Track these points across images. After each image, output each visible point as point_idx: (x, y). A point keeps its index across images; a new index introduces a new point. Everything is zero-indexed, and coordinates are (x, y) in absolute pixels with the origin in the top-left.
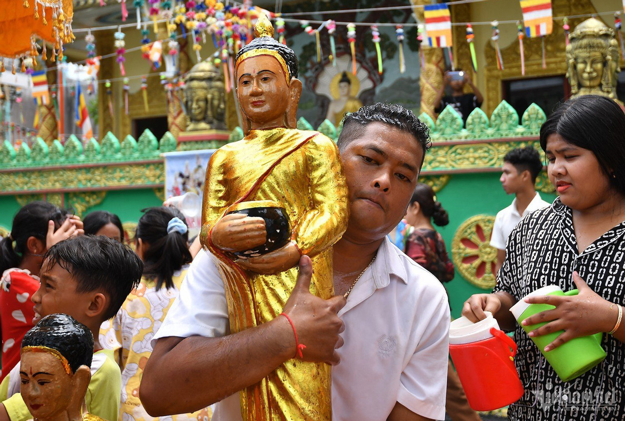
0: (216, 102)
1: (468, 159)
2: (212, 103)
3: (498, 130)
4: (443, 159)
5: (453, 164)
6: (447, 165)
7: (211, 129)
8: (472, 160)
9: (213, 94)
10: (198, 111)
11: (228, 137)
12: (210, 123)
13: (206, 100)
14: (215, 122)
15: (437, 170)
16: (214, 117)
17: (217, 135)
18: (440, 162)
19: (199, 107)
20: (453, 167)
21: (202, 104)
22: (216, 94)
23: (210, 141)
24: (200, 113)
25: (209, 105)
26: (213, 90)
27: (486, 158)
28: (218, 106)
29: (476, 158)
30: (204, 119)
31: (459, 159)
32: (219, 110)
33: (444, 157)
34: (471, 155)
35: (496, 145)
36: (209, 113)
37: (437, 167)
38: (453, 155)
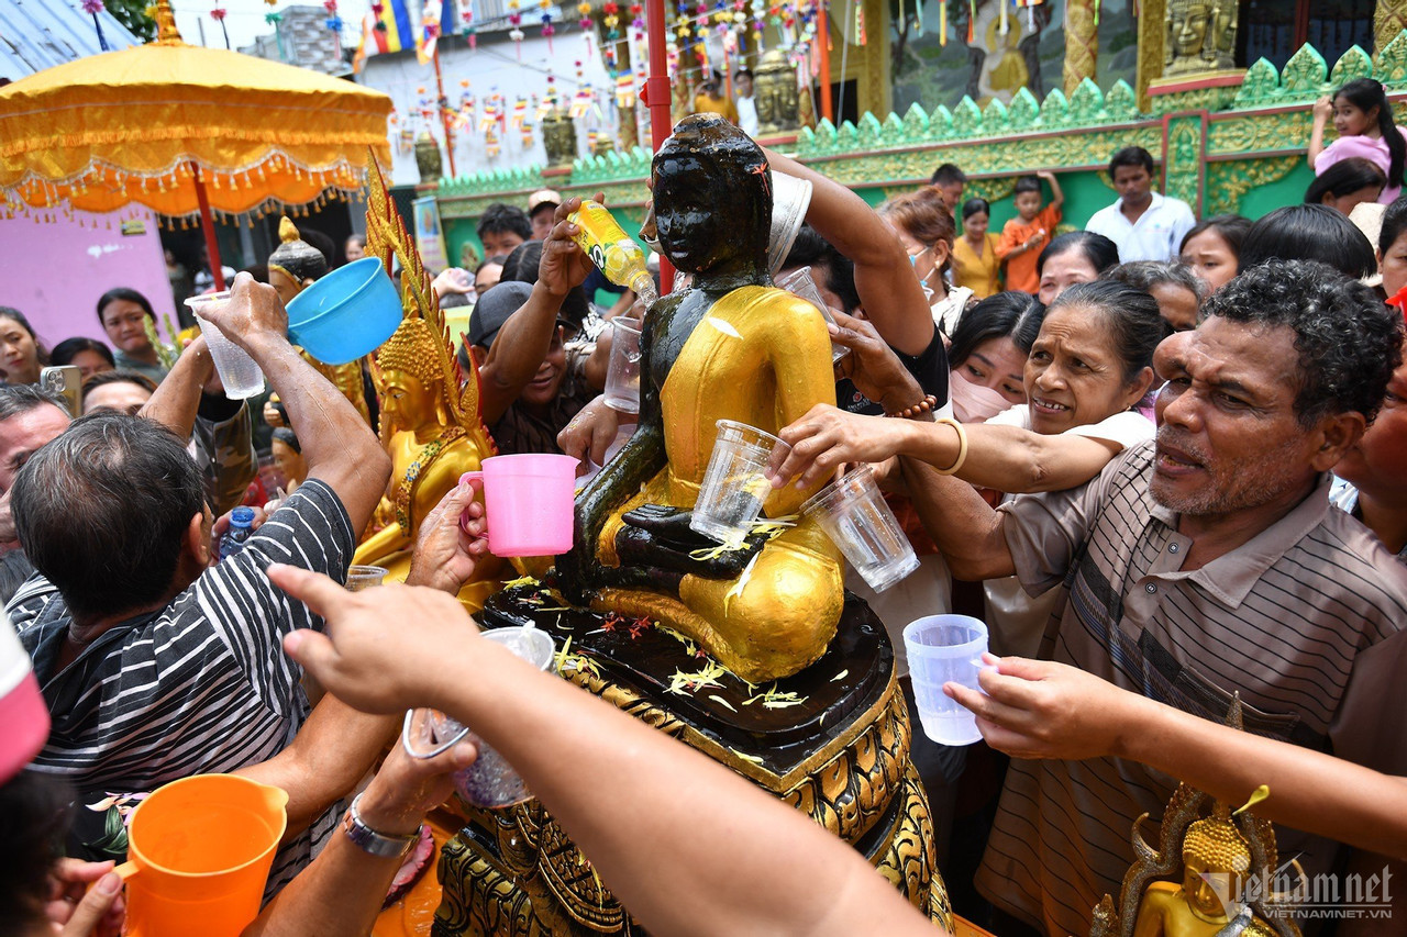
0: (784, 99)
1: (1037, 156)
2: (779, 100)
3: (1076, 117)
4: (1010, 158)
5: (1020, 163)
6: (1014, 164)
7: (779, 130)
8: (1041, 157)
9: (780, 91)
10: (765, 111)
11: (795, 138)
12: (778, 124)
13: (772, 97)
14: (785, 122)
15: (1003, 171)
16: (783, 116)
17: (785, 139)
18: (1008, 162)
19: (767, 107)
20: (1020, 166)
21: (769, 102)
22: (784, 89)
23: (777, 145)
24: (768, 113)
25: (776, 105)
26: (780, 85)
27: (1057, 154)
28: (787, 103)
29: (1046, 156)
30: (772, 120)
31: (1027, 157)
32: (789, 107)
33: (1011, 155)
34: (1041, 151)
35: (1069, 138)
36: (777, 113)
37: (1003, 167)
38: (1021, 152)
